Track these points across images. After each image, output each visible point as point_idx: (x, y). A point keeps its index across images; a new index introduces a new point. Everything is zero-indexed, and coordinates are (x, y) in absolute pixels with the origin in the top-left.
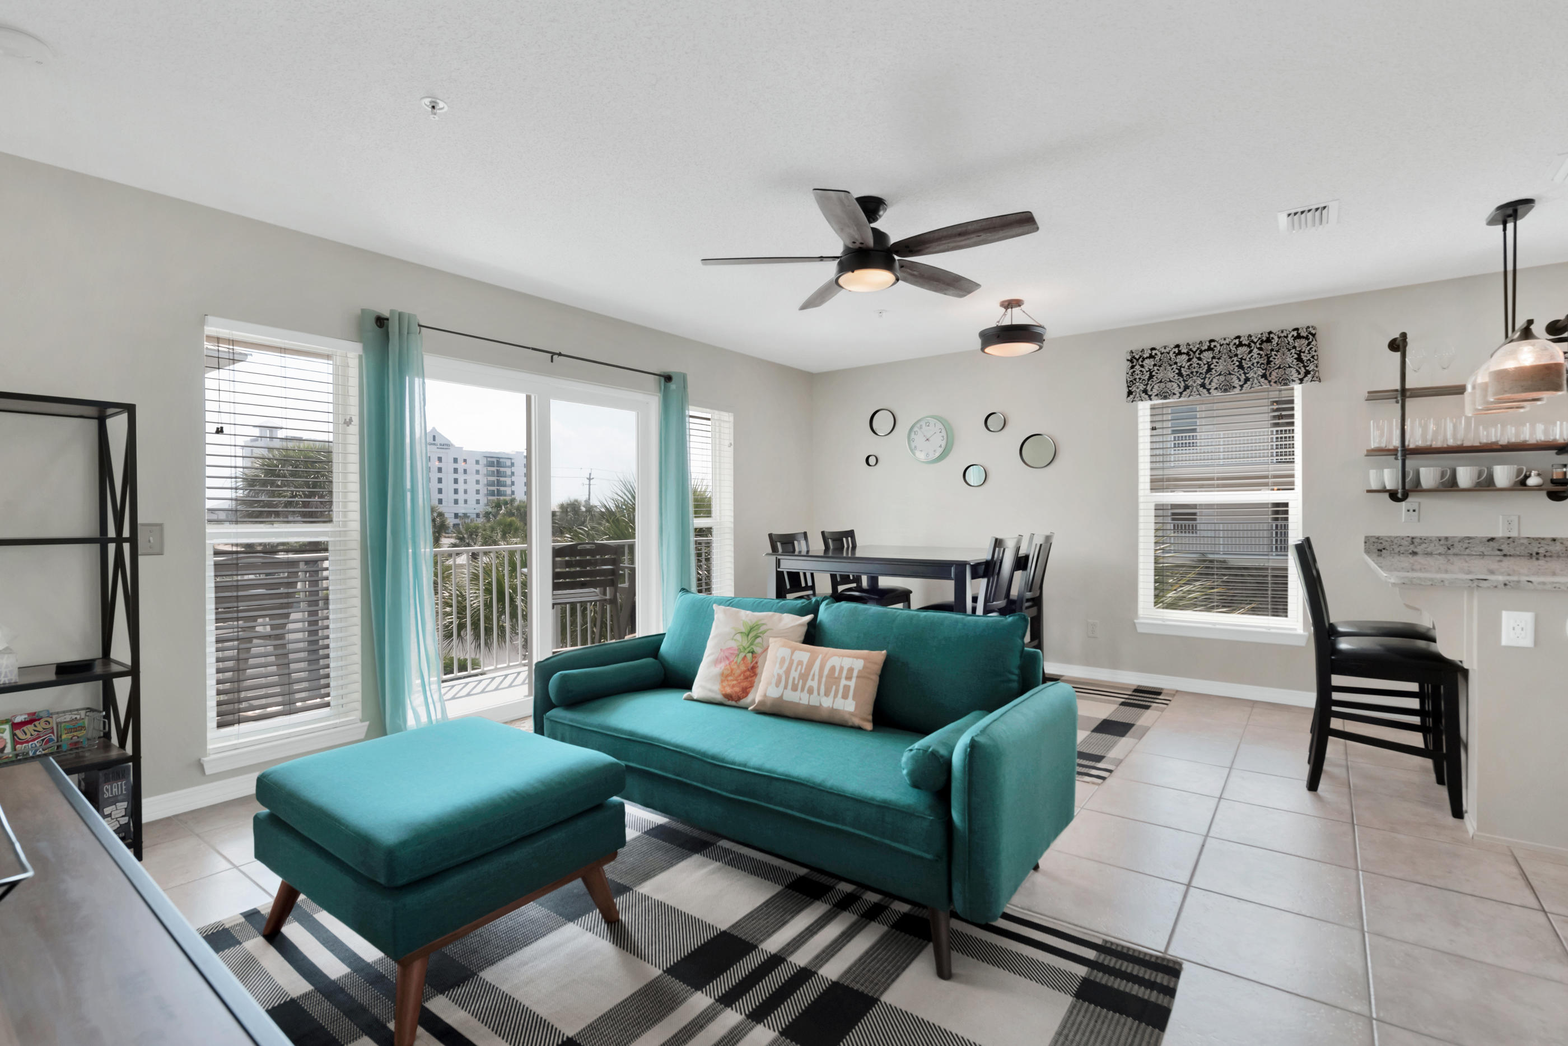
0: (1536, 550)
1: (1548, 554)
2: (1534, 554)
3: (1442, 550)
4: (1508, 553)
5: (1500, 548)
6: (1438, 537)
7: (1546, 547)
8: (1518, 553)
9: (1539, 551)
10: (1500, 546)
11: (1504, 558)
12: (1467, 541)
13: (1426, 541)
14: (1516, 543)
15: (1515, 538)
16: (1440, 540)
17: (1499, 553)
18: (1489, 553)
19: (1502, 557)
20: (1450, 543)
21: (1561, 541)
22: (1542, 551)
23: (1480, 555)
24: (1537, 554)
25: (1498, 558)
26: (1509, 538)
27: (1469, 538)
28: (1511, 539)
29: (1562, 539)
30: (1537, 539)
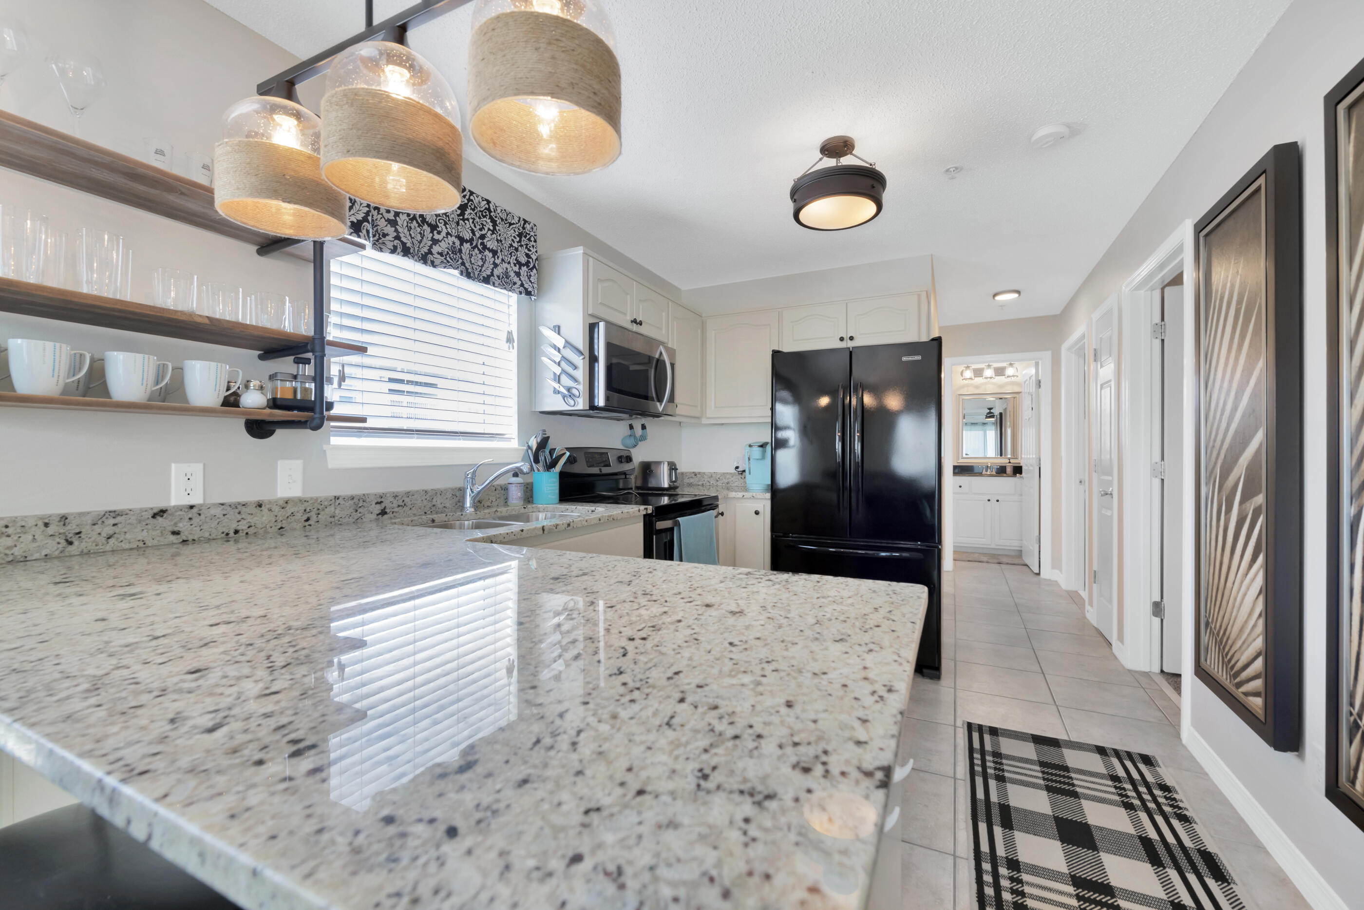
0: (234, 526)
1: (251, 531)
2: (232, 534)
3: (52, 547)
4: (190, 538)
5: (176, 529)
6: (41, 518)
7: (249, 519)
8: (207, 535)
9: (239, 528)
10: (176, 524)
11: (187, 550)
12: (113, 521)
13: (10, 531)
14: (202, 517)
15: (201, 505)
16: (46, 525)
17: (173, 538)
18: (155, 542)
19: (181, 546)
20: (72, 528)
21: (268, 506)
22: (243, 526)
23: (138, 548)
24: (236, 532)
25: (173, 550)
26: (192, 507)
27: (115, 514)
28: (195, 510)
29: (270, 502)
30: (235, 506)
